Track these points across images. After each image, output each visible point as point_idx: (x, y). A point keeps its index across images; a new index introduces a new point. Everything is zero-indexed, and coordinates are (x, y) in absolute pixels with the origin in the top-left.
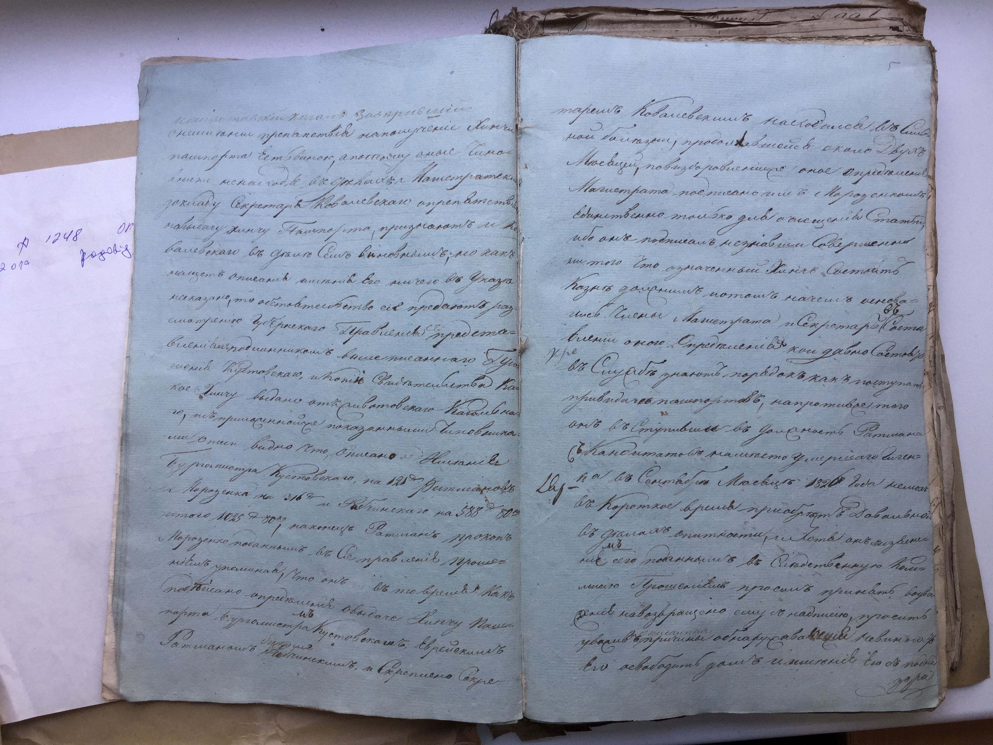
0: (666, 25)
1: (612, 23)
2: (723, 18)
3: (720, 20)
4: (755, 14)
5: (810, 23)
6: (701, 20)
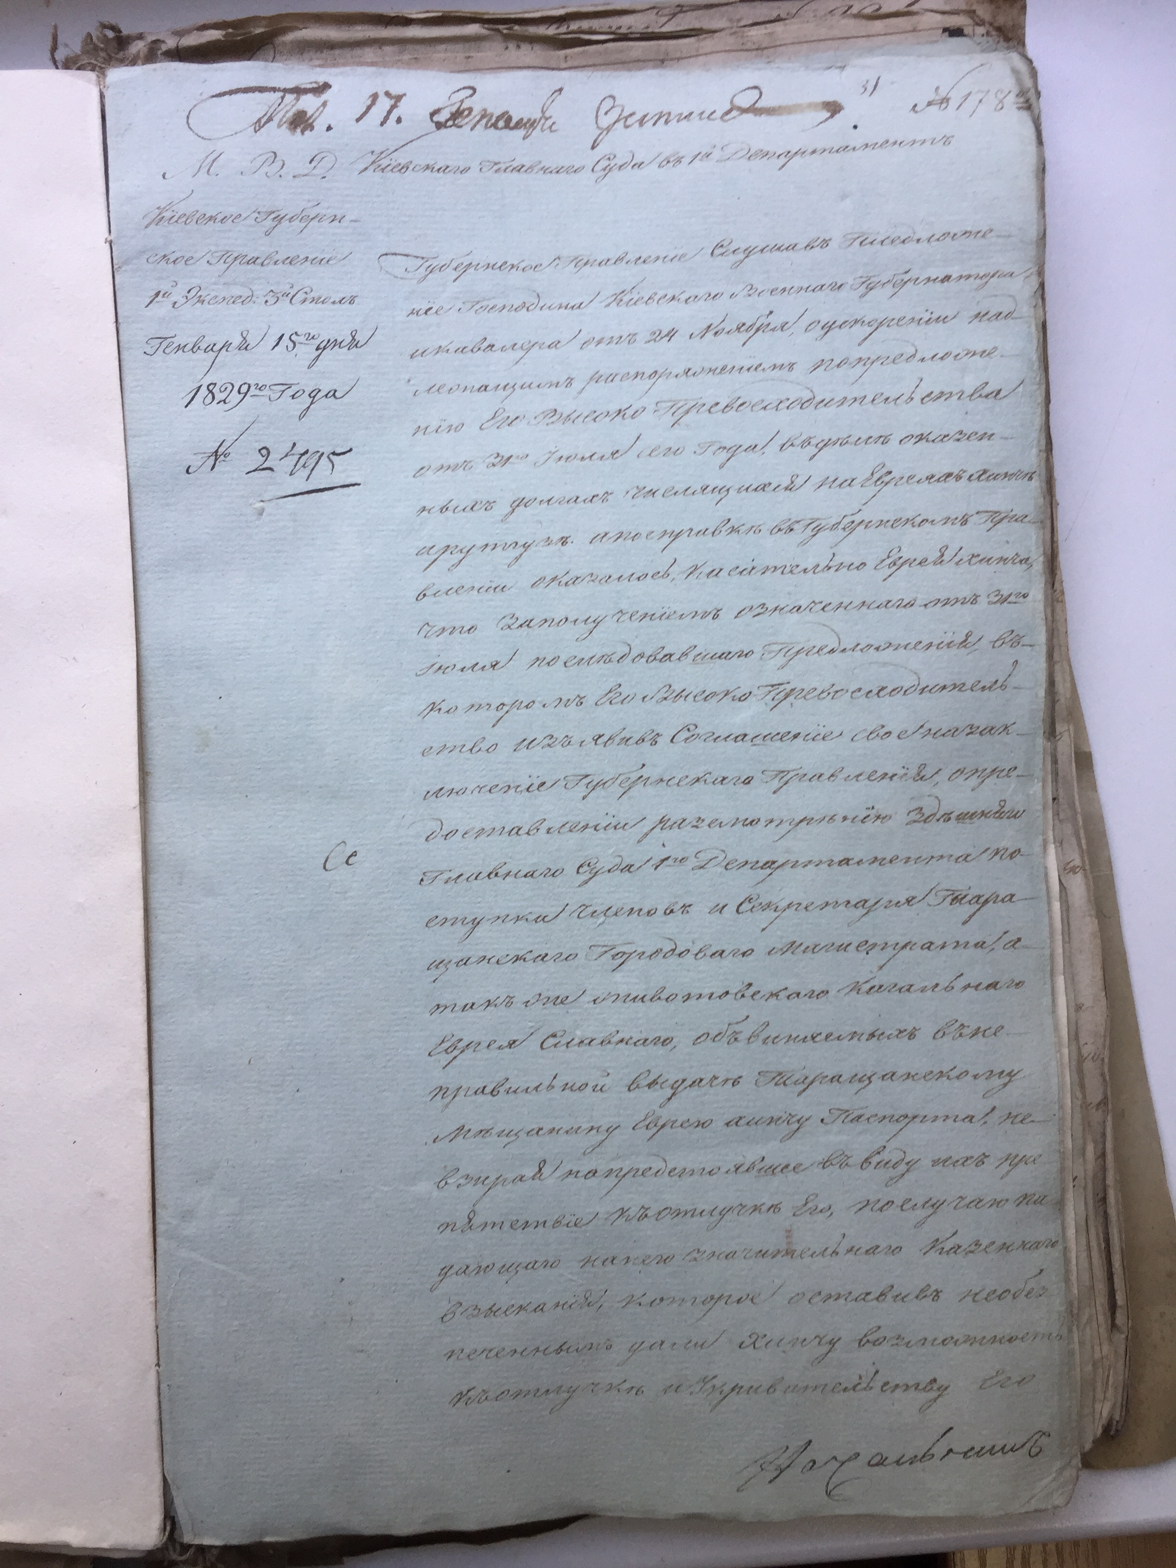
0: (450, 47)
1: (327, 48)
2: (580, 27)
4: (651, 16)
5: (766, 28)
6: (526, 34)
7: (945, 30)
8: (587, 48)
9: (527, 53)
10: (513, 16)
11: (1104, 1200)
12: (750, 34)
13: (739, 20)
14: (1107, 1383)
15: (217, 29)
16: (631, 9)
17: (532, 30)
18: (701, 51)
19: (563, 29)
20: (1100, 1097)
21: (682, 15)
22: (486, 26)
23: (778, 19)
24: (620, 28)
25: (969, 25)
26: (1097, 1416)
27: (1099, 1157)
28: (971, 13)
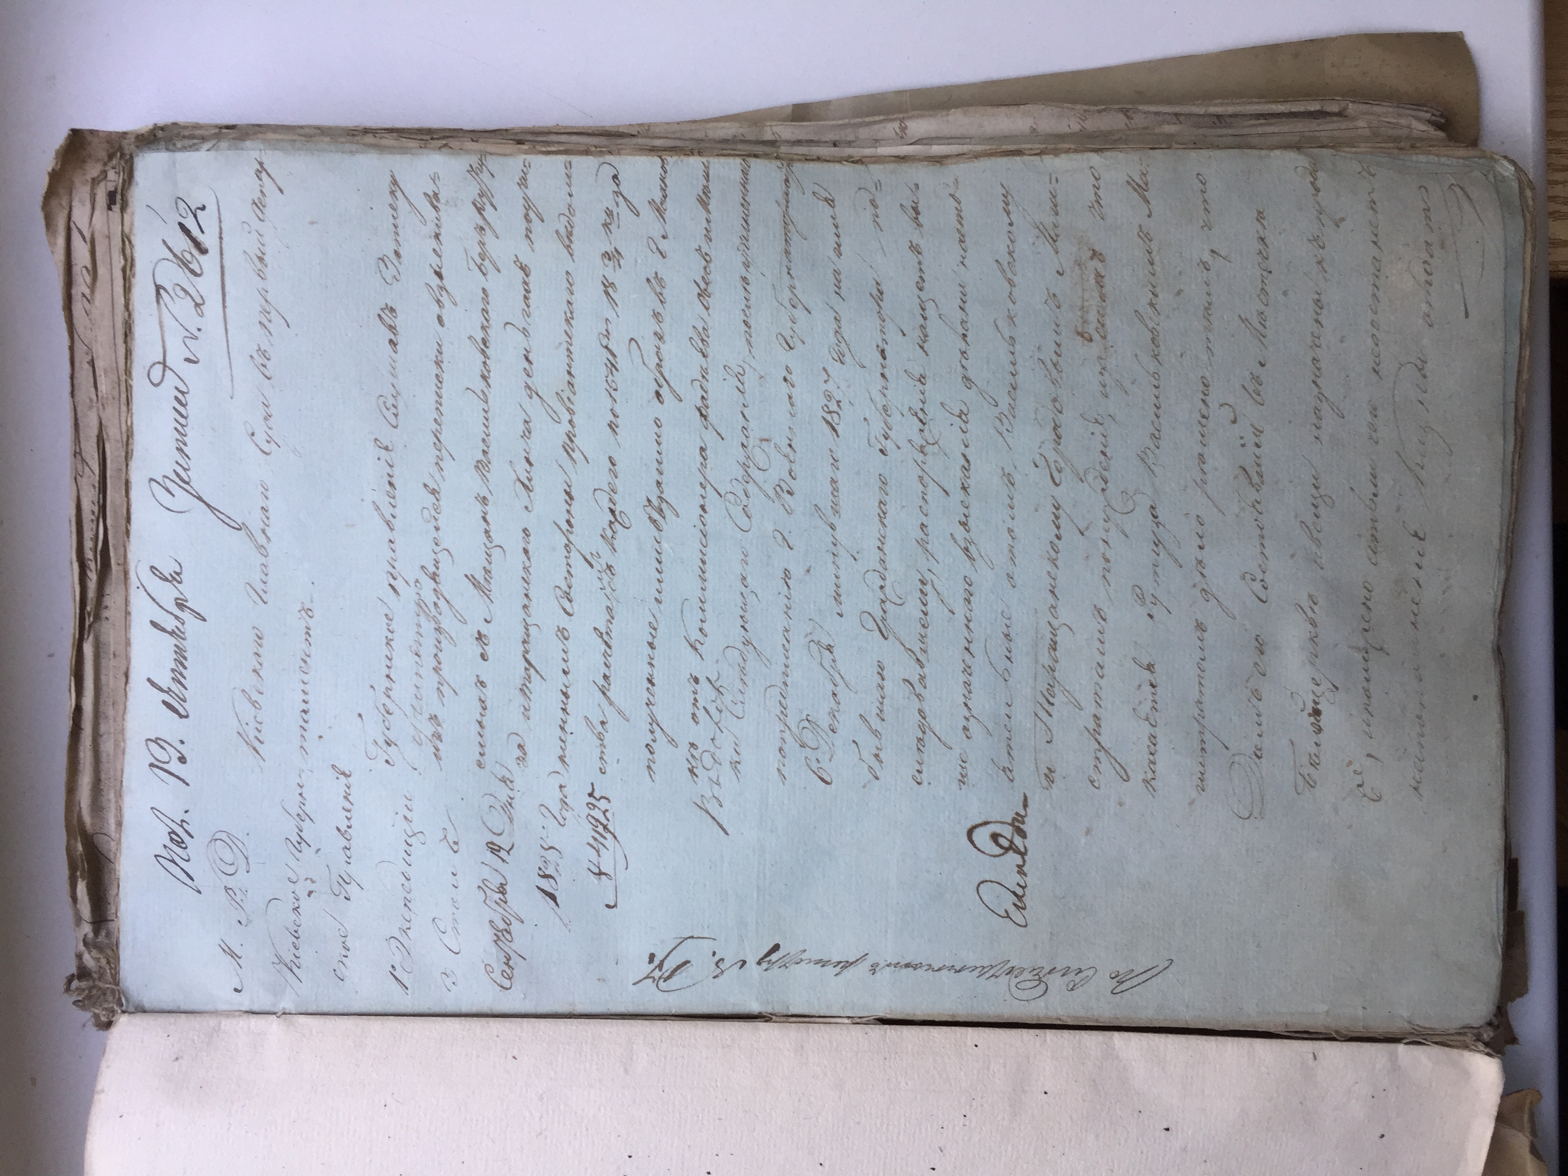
8: (110, 544)
9: (113, 599)
10: (78, 611)
11: (1219, 117)
13: (91, 400)
15: (76, 886)
16: (75, 500)
17: (91, 594)
19: (92, 565)
20: (1121, 116)
21: (84, 454)
22: (86, 636)
23: (92, 363)
24: (93, 513)
25: (106, 186)
27: (1178, 119)
28: (95, 182)
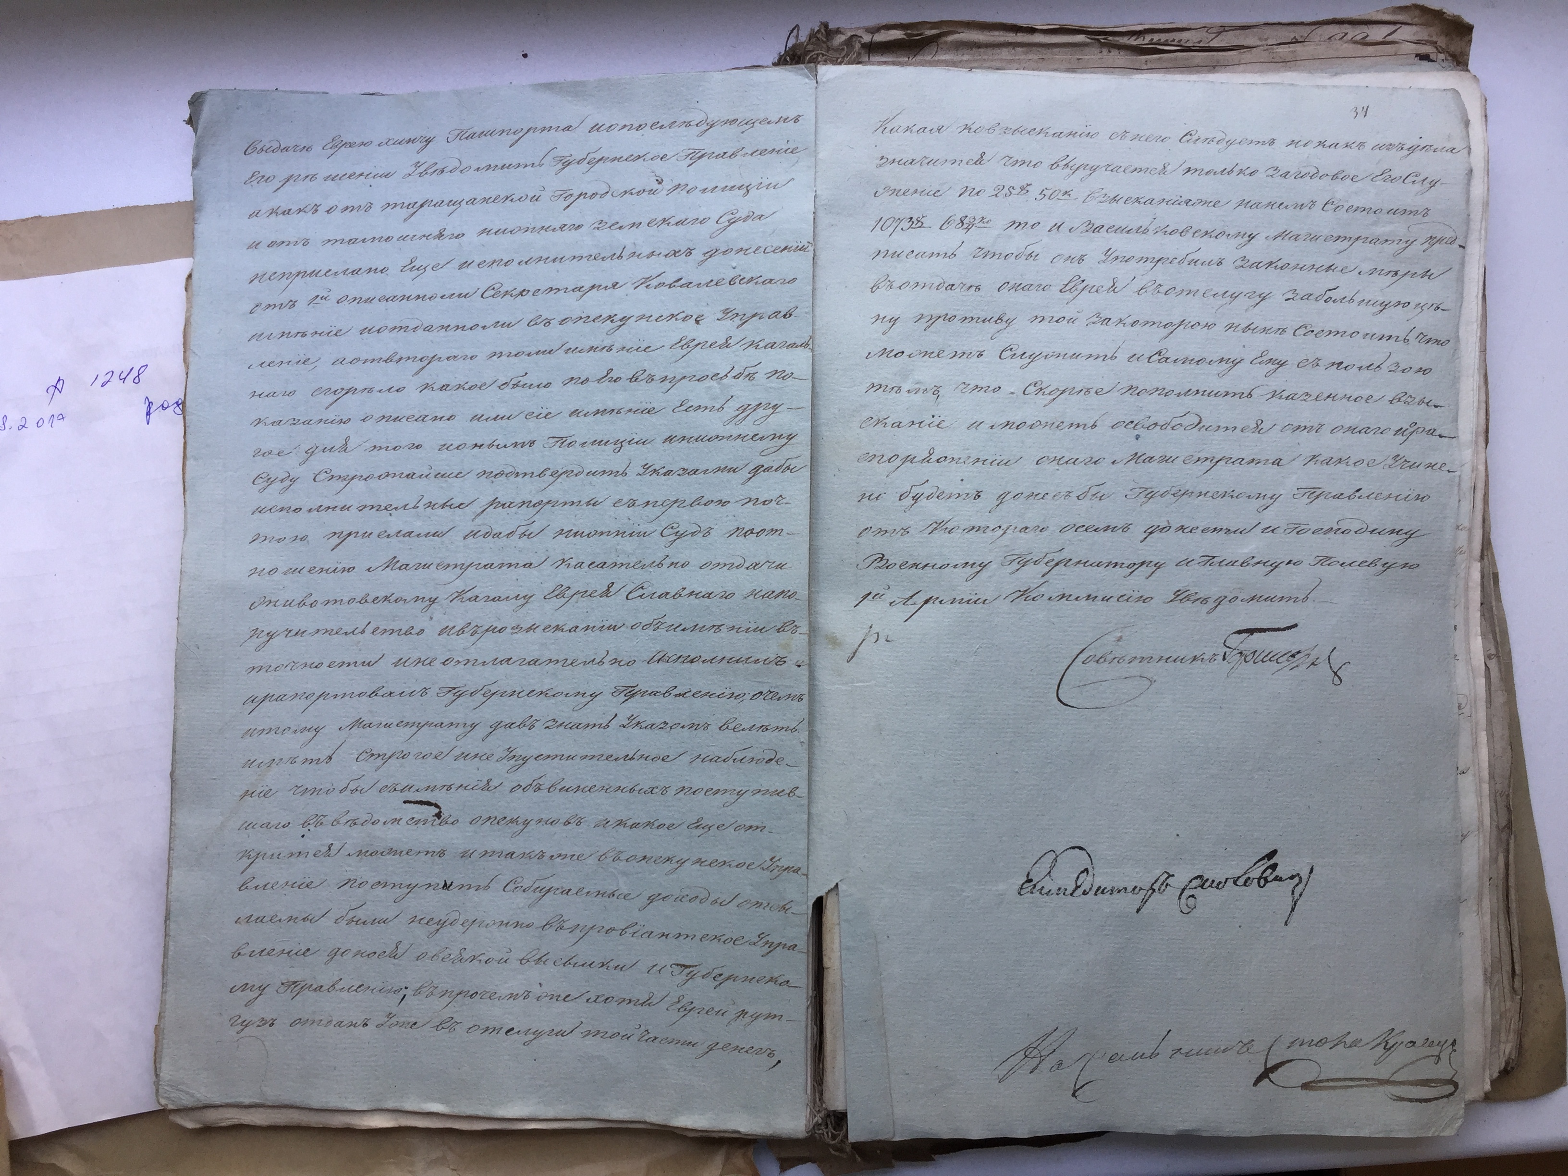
0: (1062, 49)
1: (977, 47)
2: (1152, 39)
3: (1147, 42)
4: (1203, 34)
5: (1289, 47)
6: (1118, 43)
7: (1417, 55)
12: (1277, 50)
14: (1509, 1029)
18: (1243, 61)
26: (1501, 1054)
